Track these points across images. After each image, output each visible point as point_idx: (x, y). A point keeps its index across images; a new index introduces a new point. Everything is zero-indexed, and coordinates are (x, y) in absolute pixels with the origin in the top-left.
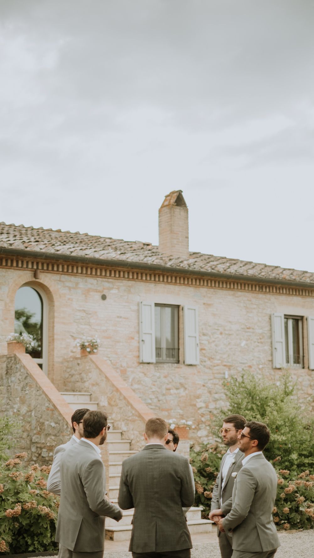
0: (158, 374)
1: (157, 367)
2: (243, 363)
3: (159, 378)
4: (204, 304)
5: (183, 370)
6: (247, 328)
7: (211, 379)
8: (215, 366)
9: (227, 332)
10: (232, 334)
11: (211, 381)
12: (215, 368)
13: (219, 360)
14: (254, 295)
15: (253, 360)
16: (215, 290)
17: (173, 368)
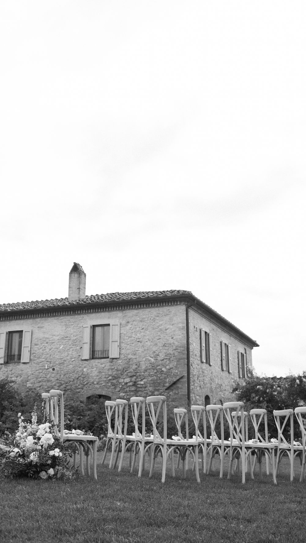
0: (6, 370)
1: (6, 366)
2: (61, 359)
3: (7, 371)
4: (38, 327)
5: (21, 366)
6: (66, 337)
7: (38, 370)
8: (40, 362)
9: (51, 342)
10: (55, 342)
11: (38, 371)
12: (41, 363)
13: (44, 358)
14: (72, 317)
15: (67, 356)
16: (46, 318)
17: (15, 366)
